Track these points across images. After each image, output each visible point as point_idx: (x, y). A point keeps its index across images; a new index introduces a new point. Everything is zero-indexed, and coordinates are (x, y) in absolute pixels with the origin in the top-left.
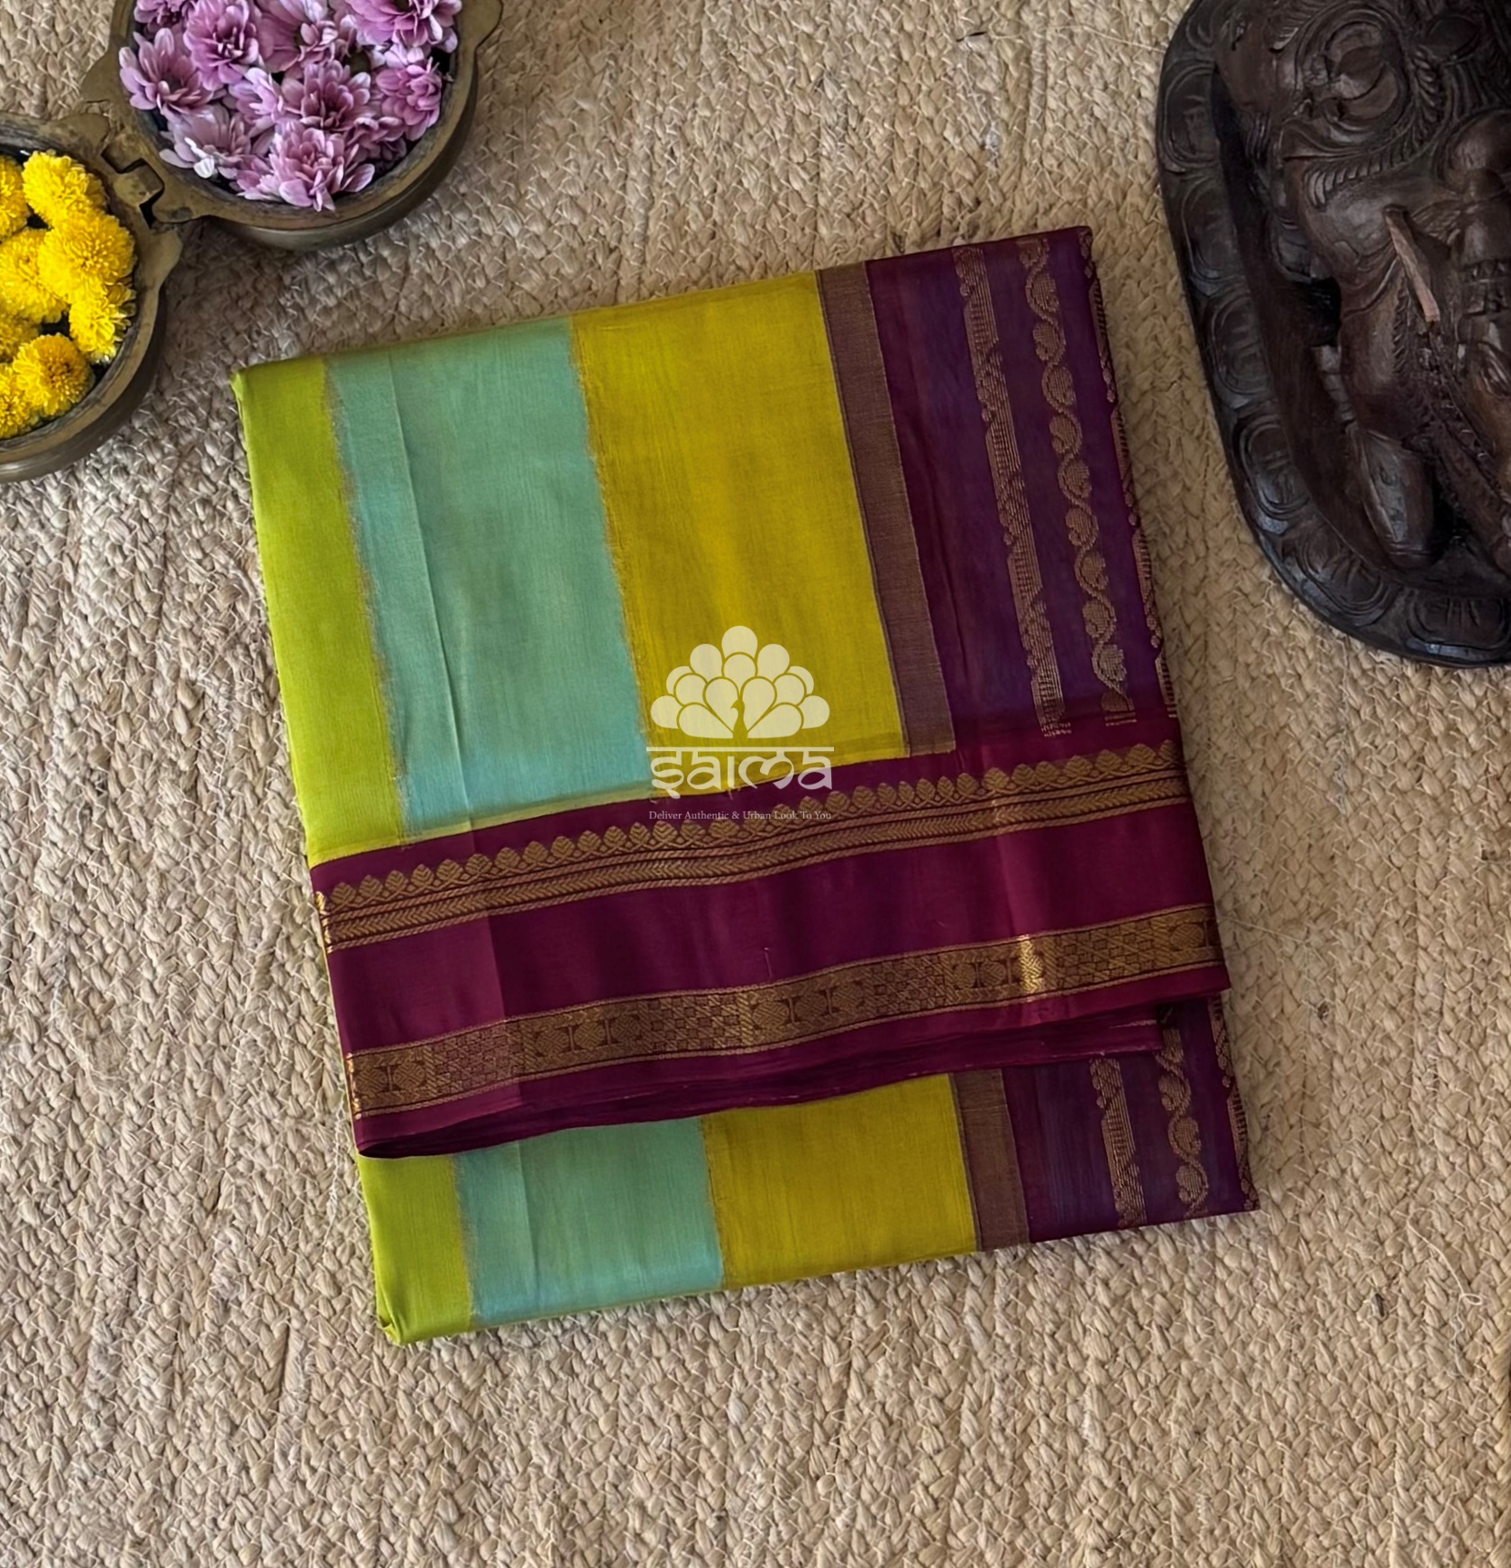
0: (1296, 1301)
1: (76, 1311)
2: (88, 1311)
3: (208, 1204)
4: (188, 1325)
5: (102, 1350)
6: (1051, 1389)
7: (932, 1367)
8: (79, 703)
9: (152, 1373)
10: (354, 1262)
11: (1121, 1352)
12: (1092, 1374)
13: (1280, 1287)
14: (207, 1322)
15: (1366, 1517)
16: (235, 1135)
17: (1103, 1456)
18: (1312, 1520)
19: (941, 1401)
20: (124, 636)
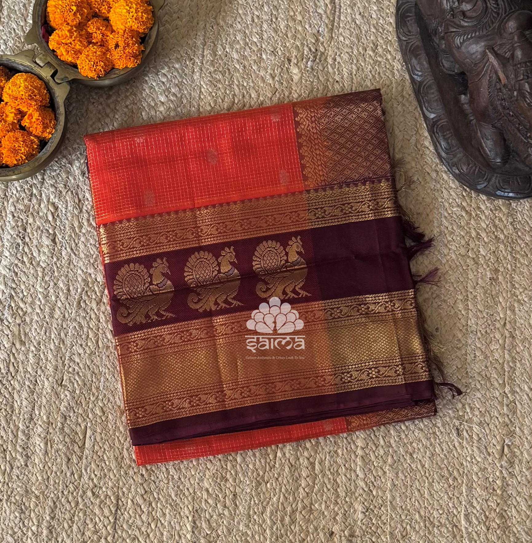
0: (429, 429)
1: (14, 418)
2: (18, 417)
3: (59, 382)
4: (52, 424)
5: (23, 432)
6: (346, 456)
7: (305, 447)
8: (16, 209)
9: (40, 439)
10: (109, 404)
11: (369, 444)
12: (359, 452)
13: (424, 424)
14: (59, 423)
15: (454, 504)
16: (68, 359)
17: (364, 480)
18: (435, 505)
19: (308, 459)
20: (31, 186)
